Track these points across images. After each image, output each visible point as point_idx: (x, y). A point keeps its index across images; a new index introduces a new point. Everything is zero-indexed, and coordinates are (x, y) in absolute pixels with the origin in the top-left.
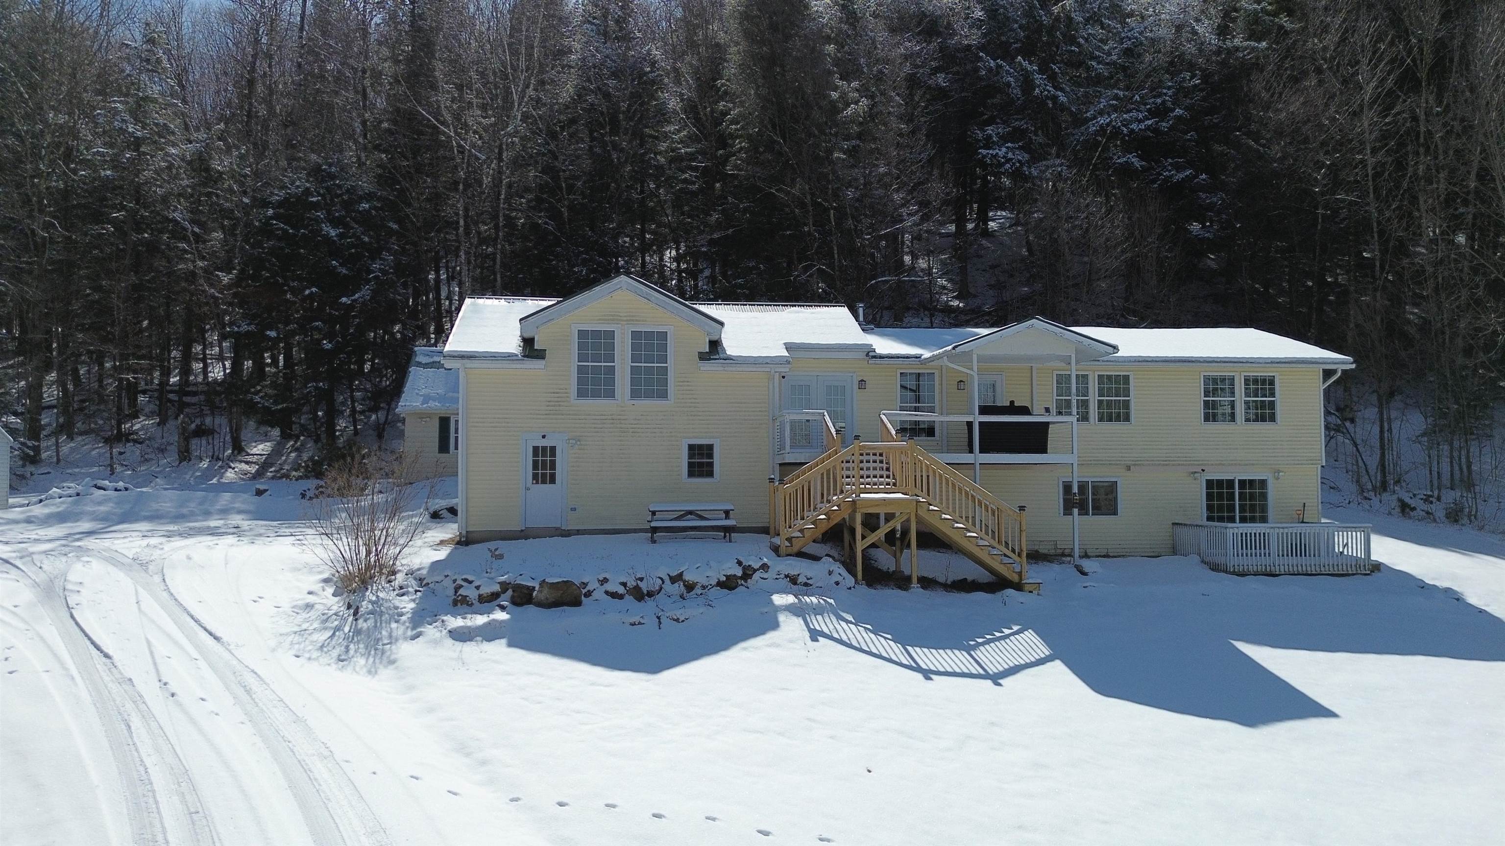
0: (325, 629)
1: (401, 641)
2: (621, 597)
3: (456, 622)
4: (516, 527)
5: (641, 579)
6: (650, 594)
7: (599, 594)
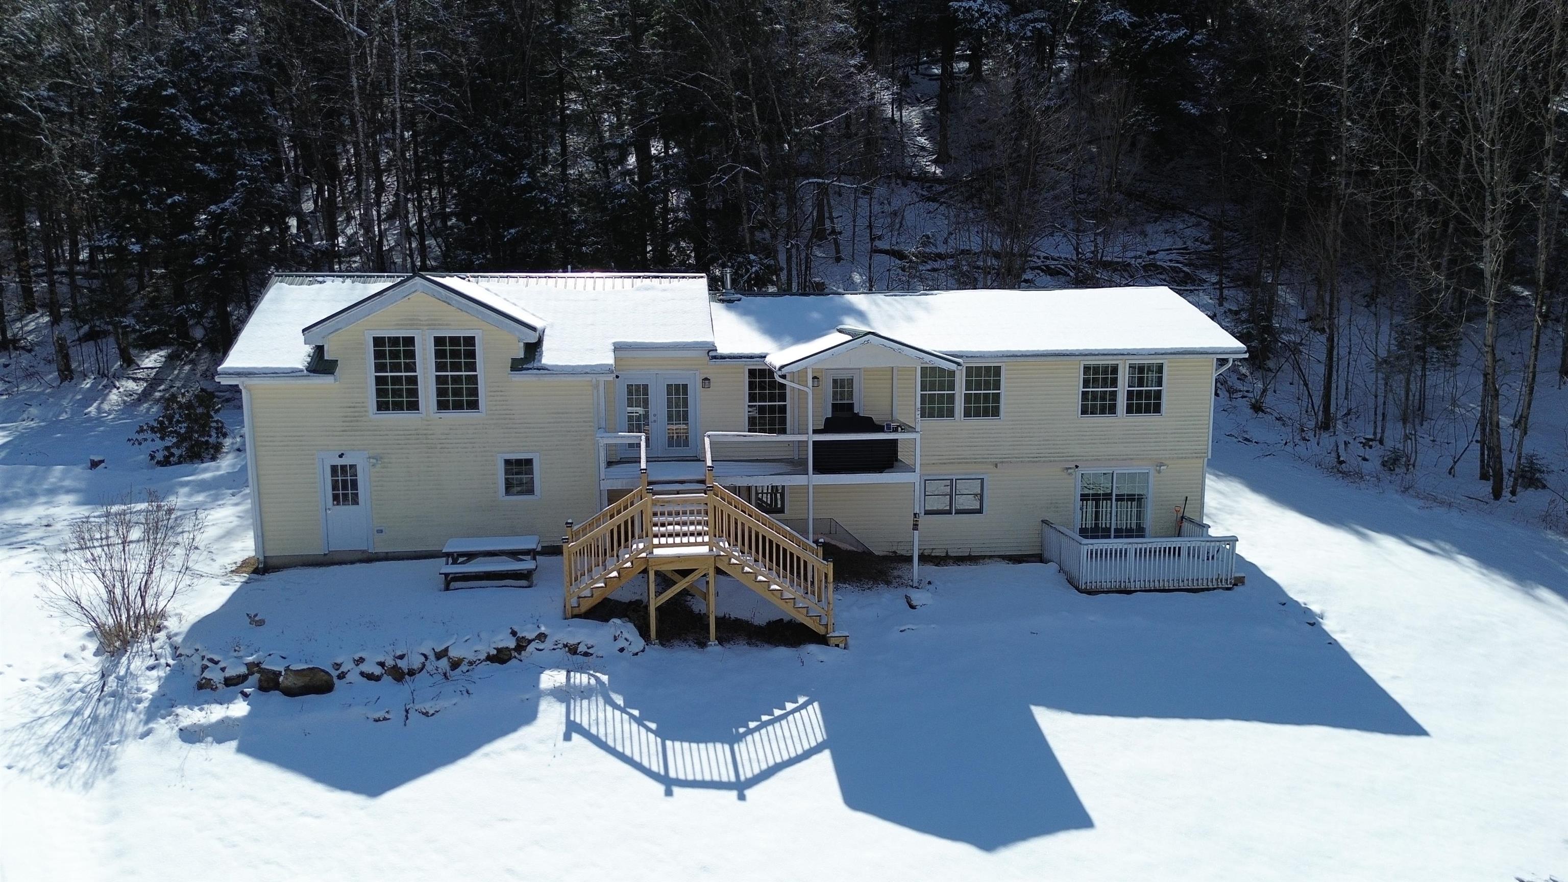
0: (64, 713)
1: (130, 739)
2: (377, 678)
3: (191, 716)
4: (317, 549)
5: (401, 657)
6: (411, 673)
7: (353, 676)
